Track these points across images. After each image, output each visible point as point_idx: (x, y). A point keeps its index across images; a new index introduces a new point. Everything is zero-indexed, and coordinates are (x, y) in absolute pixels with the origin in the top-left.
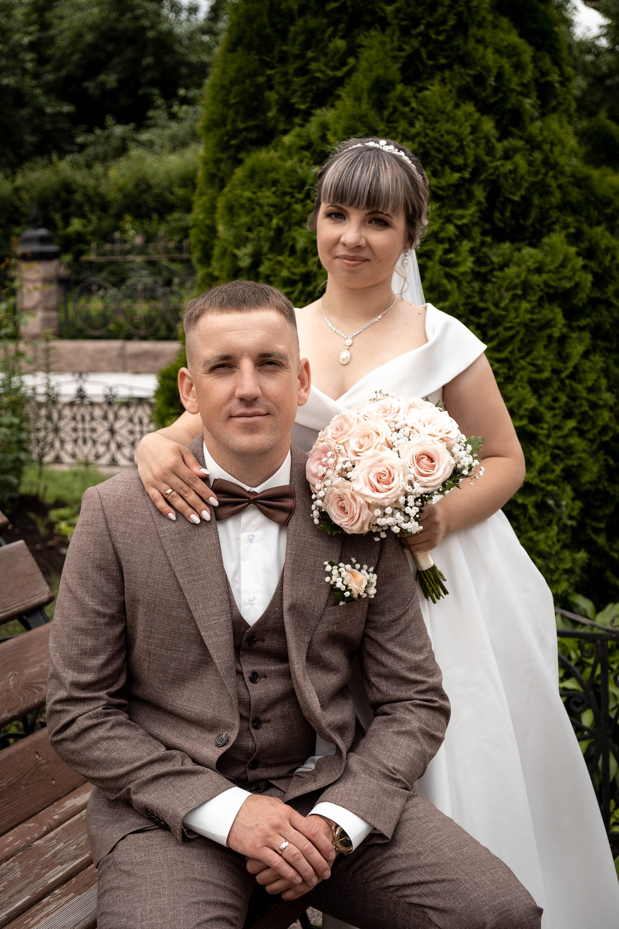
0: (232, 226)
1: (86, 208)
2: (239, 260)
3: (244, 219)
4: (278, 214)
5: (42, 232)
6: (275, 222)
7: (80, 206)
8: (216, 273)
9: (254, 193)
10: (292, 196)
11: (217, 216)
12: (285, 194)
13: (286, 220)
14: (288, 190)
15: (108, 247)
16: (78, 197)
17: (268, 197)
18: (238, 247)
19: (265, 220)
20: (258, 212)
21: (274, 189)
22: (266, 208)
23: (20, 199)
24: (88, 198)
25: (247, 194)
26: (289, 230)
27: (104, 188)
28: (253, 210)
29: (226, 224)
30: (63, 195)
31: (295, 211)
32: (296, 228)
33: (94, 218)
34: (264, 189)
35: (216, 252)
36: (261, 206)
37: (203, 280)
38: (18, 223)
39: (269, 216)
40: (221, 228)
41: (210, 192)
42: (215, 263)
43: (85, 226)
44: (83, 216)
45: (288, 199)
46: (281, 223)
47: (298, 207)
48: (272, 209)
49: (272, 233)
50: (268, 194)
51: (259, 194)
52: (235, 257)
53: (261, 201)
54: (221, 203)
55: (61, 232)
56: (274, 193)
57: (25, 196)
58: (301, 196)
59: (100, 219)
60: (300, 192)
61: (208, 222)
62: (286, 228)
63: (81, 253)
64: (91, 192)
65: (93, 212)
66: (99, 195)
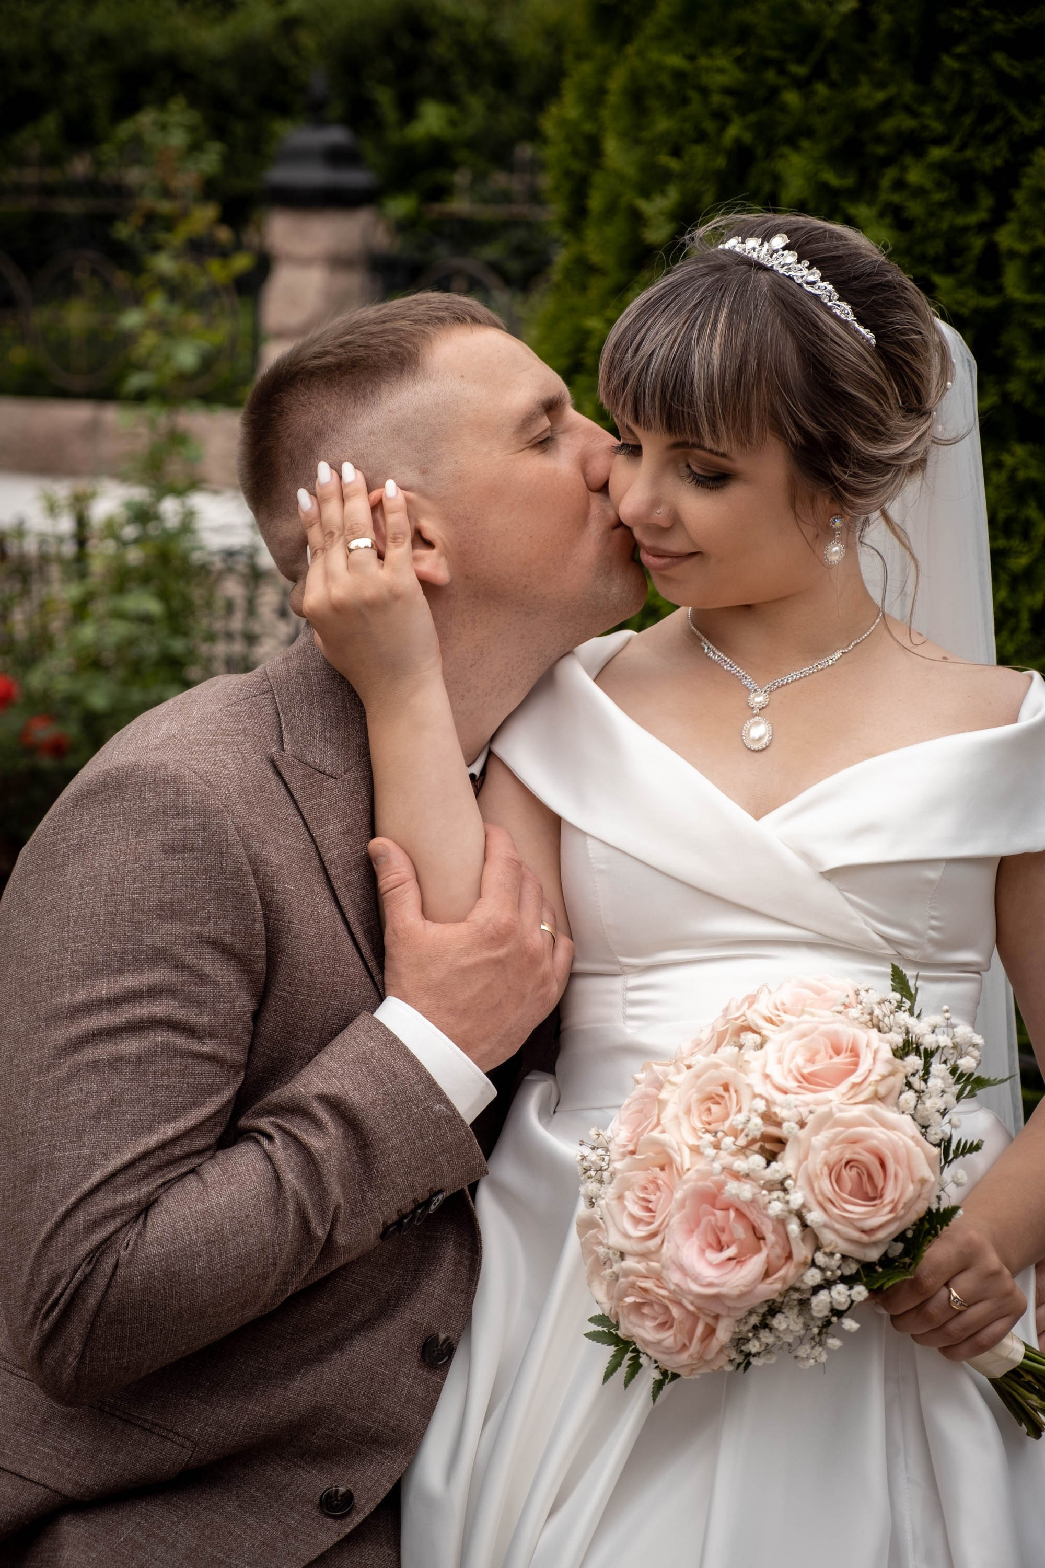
0: (637, 141)
1: (459, 78)
2: (645, 225)
3: (663, 124)
4: (743, 114)
5: (336, 135)
6: (733, 131)
7: (443, 72)
8: (596, 258)
9: (691, 58)
10: (782, 72)
11: (605, 114)
12: (766, 62)
13: (762, 130)
14: (774, 54)
15: (500, 180)
16: (441, 49)
17: (721, 71)
18: (646, 193)
19: (710, 126)
20: (695, 106)
21: (739, 51)
22: (716, 99)
23: (296, 49)
24: (467, 54)
25: (675, 61)
26: (769, 155)
27: (505, 30)
28: (685, 101)
29: (623, 135)
30: (405, 42)
31: (783, 108)
32: (786, 150)
33: (476, 104)
34: (717, 51)
35: (595, 202)
36: (704, 91)
37: (568, 273)
38: (284, 110)
39: (722, 118)
40: (611, 146)
41: (601, 51)
42: (591, 234)
43: (453, 123)
44: (449, 97)
45: (771, 76)
46: (748, 137)
47: (791, 98)
48: (729, 101)
49: (721, 162)
50: (723, 62)
51: (703, 61)
52: (637, 218)
53: (706, 79)
54: (616, 82)
55: (394, 137)
56: (739, 61)
57: (307, 39)
58: (800, 70)
59: (493, 108)
60: (800, 61)
61: (588, 127)
62: (760, 151)
63: (440, 193)
64: (473, 36)
65: (474, 87)
66: (493, 44)
